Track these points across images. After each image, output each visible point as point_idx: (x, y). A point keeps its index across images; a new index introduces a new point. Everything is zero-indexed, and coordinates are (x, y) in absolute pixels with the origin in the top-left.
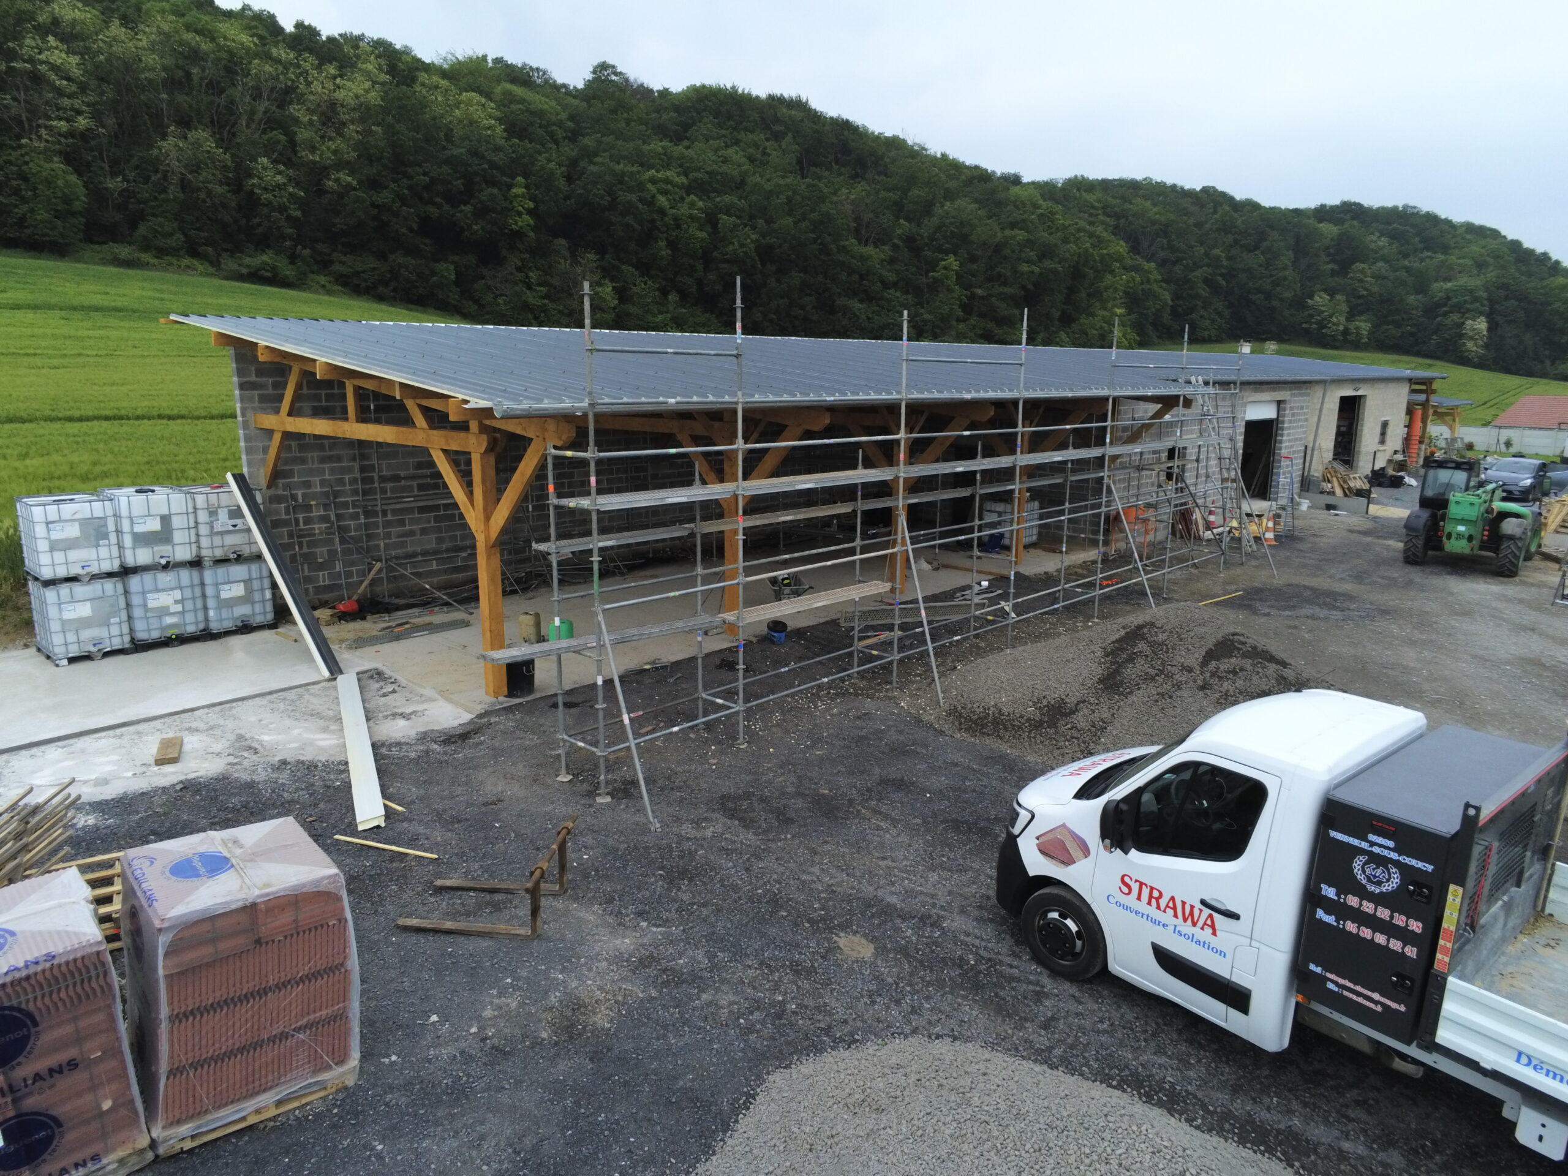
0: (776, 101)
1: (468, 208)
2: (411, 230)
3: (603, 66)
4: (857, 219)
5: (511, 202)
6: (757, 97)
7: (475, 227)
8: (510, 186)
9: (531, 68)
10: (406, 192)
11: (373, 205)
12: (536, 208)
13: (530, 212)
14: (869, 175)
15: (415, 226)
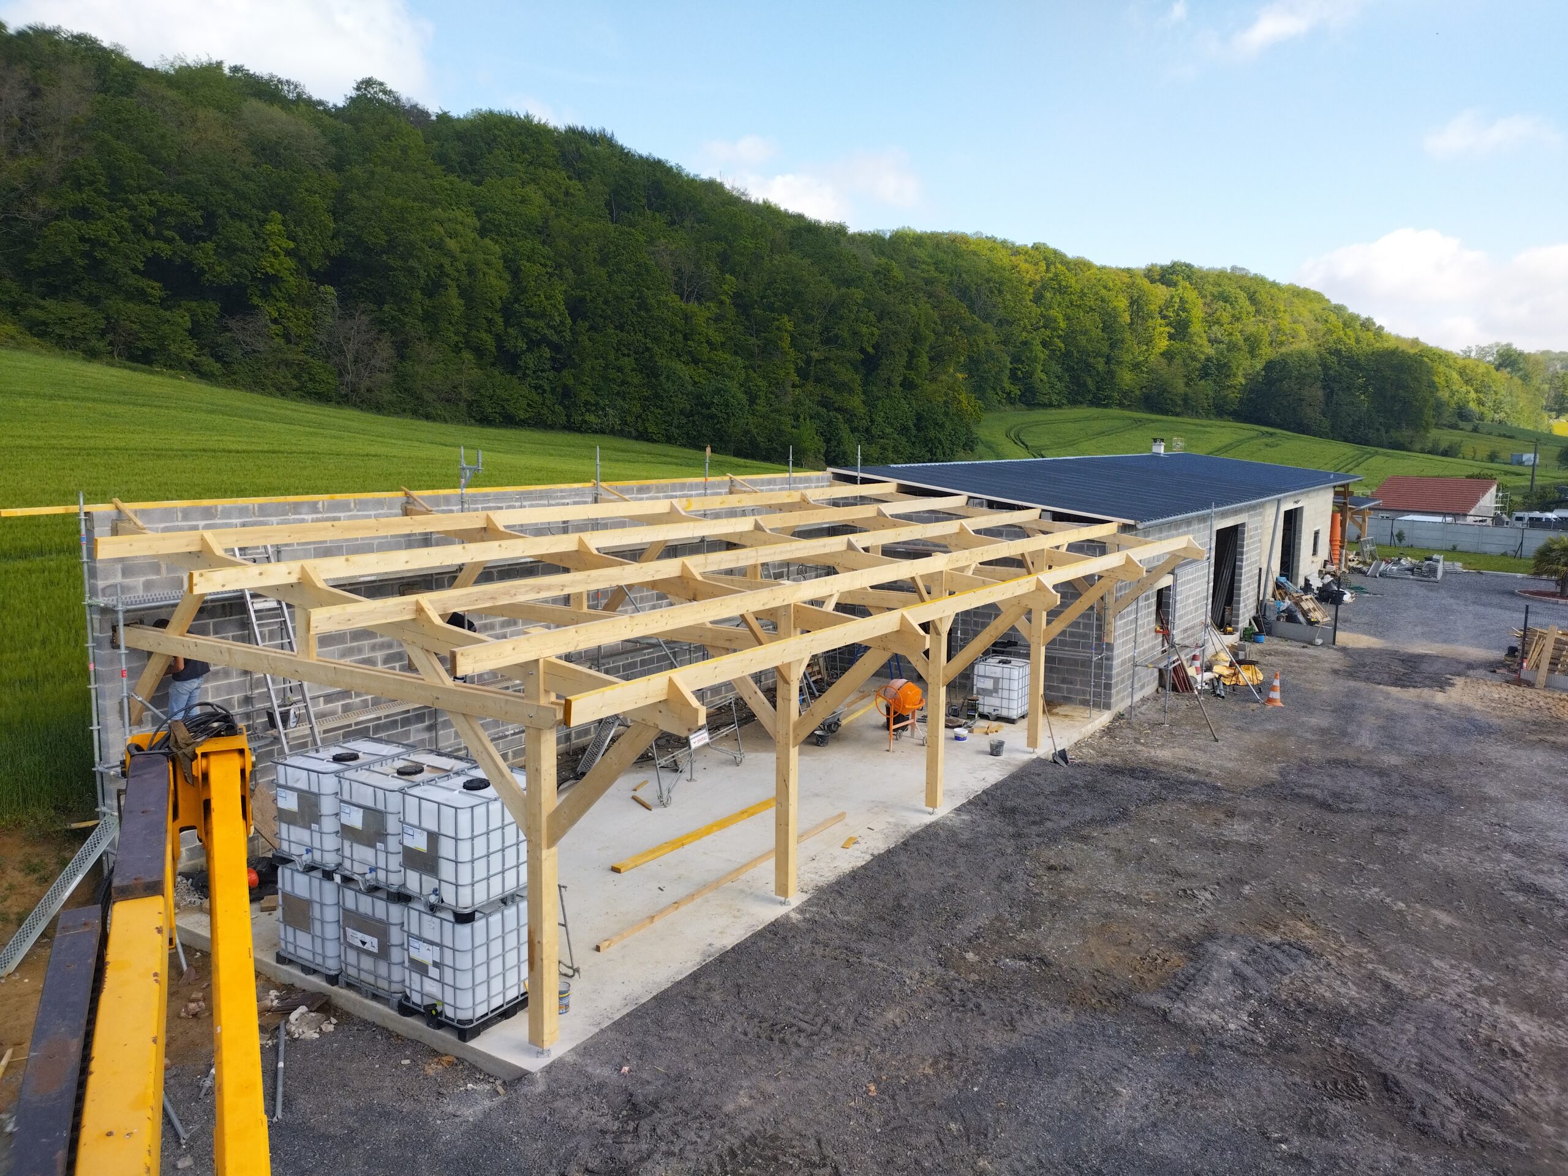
0: (575, 135)
1: (209, 246)
2: (135, 270)
3: (368, 83)
4: (678, 271)
5: (264, 241)
6: (556, 129)
7: (218, 269)
8: (262, 223)
9: (280, 81)
10: (126, 224)
11: (82, 239)
12: (297, 247)
13: (289, 253)
14: (687, 223)
15: (141, 266)
